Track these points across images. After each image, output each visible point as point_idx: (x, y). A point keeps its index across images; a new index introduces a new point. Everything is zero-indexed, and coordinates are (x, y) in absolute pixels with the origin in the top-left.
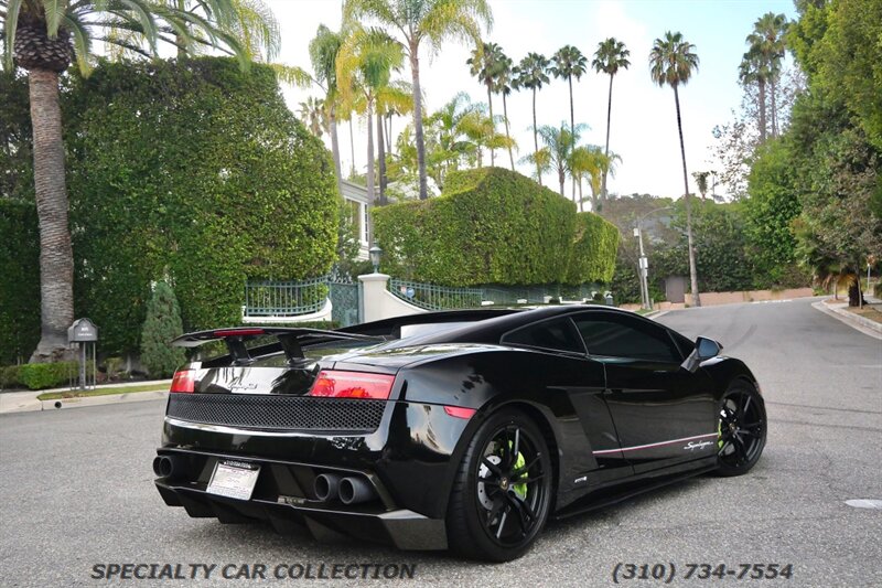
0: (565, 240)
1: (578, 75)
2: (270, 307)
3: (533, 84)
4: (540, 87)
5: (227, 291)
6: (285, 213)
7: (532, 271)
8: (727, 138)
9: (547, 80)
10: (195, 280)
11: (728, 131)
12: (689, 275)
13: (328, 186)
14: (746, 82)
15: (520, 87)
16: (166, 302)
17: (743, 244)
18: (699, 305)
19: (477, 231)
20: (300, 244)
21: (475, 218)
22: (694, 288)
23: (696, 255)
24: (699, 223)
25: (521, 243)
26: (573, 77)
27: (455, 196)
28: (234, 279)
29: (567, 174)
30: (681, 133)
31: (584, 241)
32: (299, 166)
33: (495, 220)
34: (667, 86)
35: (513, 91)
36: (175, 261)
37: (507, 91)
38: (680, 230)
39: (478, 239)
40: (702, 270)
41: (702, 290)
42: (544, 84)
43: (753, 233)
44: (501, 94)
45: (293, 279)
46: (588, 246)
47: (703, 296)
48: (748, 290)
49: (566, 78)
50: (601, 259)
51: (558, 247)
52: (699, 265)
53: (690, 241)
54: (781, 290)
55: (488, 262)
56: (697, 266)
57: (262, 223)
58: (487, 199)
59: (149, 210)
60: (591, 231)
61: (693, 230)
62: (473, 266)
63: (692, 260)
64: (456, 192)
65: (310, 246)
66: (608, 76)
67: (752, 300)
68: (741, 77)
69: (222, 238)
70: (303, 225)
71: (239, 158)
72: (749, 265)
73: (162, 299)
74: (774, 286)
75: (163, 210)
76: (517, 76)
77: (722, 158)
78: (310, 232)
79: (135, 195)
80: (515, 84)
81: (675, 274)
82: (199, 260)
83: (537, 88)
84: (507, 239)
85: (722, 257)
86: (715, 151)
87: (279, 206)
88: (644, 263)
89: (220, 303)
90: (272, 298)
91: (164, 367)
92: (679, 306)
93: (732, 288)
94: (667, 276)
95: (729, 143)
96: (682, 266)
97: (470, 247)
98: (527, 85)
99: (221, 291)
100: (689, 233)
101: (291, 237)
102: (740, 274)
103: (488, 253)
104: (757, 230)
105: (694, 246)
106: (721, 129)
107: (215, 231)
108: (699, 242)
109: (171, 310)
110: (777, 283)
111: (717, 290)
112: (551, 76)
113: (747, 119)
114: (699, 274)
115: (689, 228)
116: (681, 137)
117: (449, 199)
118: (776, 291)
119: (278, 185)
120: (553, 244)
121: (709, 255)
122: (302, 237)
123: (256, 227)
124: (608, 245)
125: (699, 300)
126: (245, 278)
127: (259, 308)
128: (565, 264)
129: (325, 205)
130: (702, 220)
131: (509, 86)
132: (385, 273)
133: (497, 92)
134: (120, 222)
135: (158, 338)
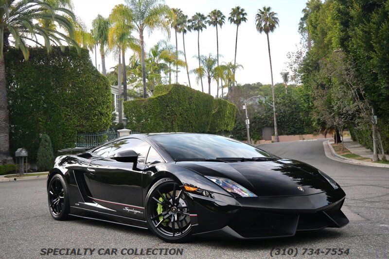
0: (208, 113)
1: (221, 24)
2: (85, 144)
3: (198, 28)
4: (202, 30)
5: (70, 137)
6: (92, 106)
7: (192, 127)
8: (294, 58)
9: (205, 27)
10: (58, 133)
11: (294, 55)
12: (274, 126)
13: (108, 95)
14: (302, 32)
15: (192, 30)
16: (47, 142)
17: (299, 112)
18: (278, 141)
19: (168, 112)
20: (97, 119)
21: (167, 106)
22: (276, 133)
23: (277, 116)
24: (278, 101)
25: (187, 116)
26: (218, 25)
27: (159, 97)
28: (73, 133)
29: (212, 79)
30: (270, 56)
31: (218, 112)
32: (98, 88)
33: (176, 107)
34: (263, 33)
35: (188, 32)
36: (49, 126)
37: (185, 31)
38: (269, 104)
39: (168, 115)
40: (280, 124)
41: (280, 134)
42: (203, 29)
43: (304, 106)
44: (182, 33)
45: (94, 132)
46: (220, 115)
47: (281, 137)
48: (302, 134)
49: (215, 26)
50: (226, 120)
51: (204, 116)
52: (279, 122)
53: (274, 110)
54: (318, 134)
55: (172, 124)
56: (278, 122)
57: (83, 111)
58: (172, 98)
59: (40, 106)
60: (221, 108)
61: (275, 104)
62: (166, 126)
63: (275, 119)
64: (159, 95)
65: (101, 119)
66: (236, 26)
67: (304, 139)
68: (299, 29)
69: (68, 117)
70: (99, 111)
71: (75, 86)
72: (302, 122)
73: (46, 141)
74: (315, 132)
75: (45, 106)
76: (190, 24)
77: (291, 68)
78: (101, 114)
79: (34, 100)
80: (189, 28)
81: (267, 126)
82: (59, 125)
83: (200, 31)
84: (181, 114)
85: (289, 118)
86: (288, 65)
87: (90, 104)
88: (248, 122)
89: (67, 142)
90: (86, 140)
91: (46, 167)
92: (269, 142)
93: (294, 133)
94: (263, 127)
95: (295, 61)
96: (271, 122)
97: (165, 118)
98: (195, 29)
99: (68, 137)
100: (273, 106)
101: (94, 116)
102: (298, 126)
103: (173, 121)
104: (306, 105)
105: (276, 112)
106: (291, 54)
107: (65, 114)
108: (278, 110)
109: (49, 145)
110: (316, 131)
111: (287, 134)
112: (207, 25)
113: (303, 49)
114: (278, 126)
115: (274, 103)
116: (270, 58)
117: (156, 98)
118: (315, 135)
119: (90, 96)
120: (202, 115)
121: (283, 117)
122: (98, 116)
123: (81, 112)
124: (230, 114)
125: (278, 139)
126: (76, 132)
127: (81, 144)
128: (208, 124)
129: (107, 103)
130: (280, 100)
131: (186, 29)
132: (129, 129)
133: (180, 32)
134: (27, 110)
135: (44, 155)
